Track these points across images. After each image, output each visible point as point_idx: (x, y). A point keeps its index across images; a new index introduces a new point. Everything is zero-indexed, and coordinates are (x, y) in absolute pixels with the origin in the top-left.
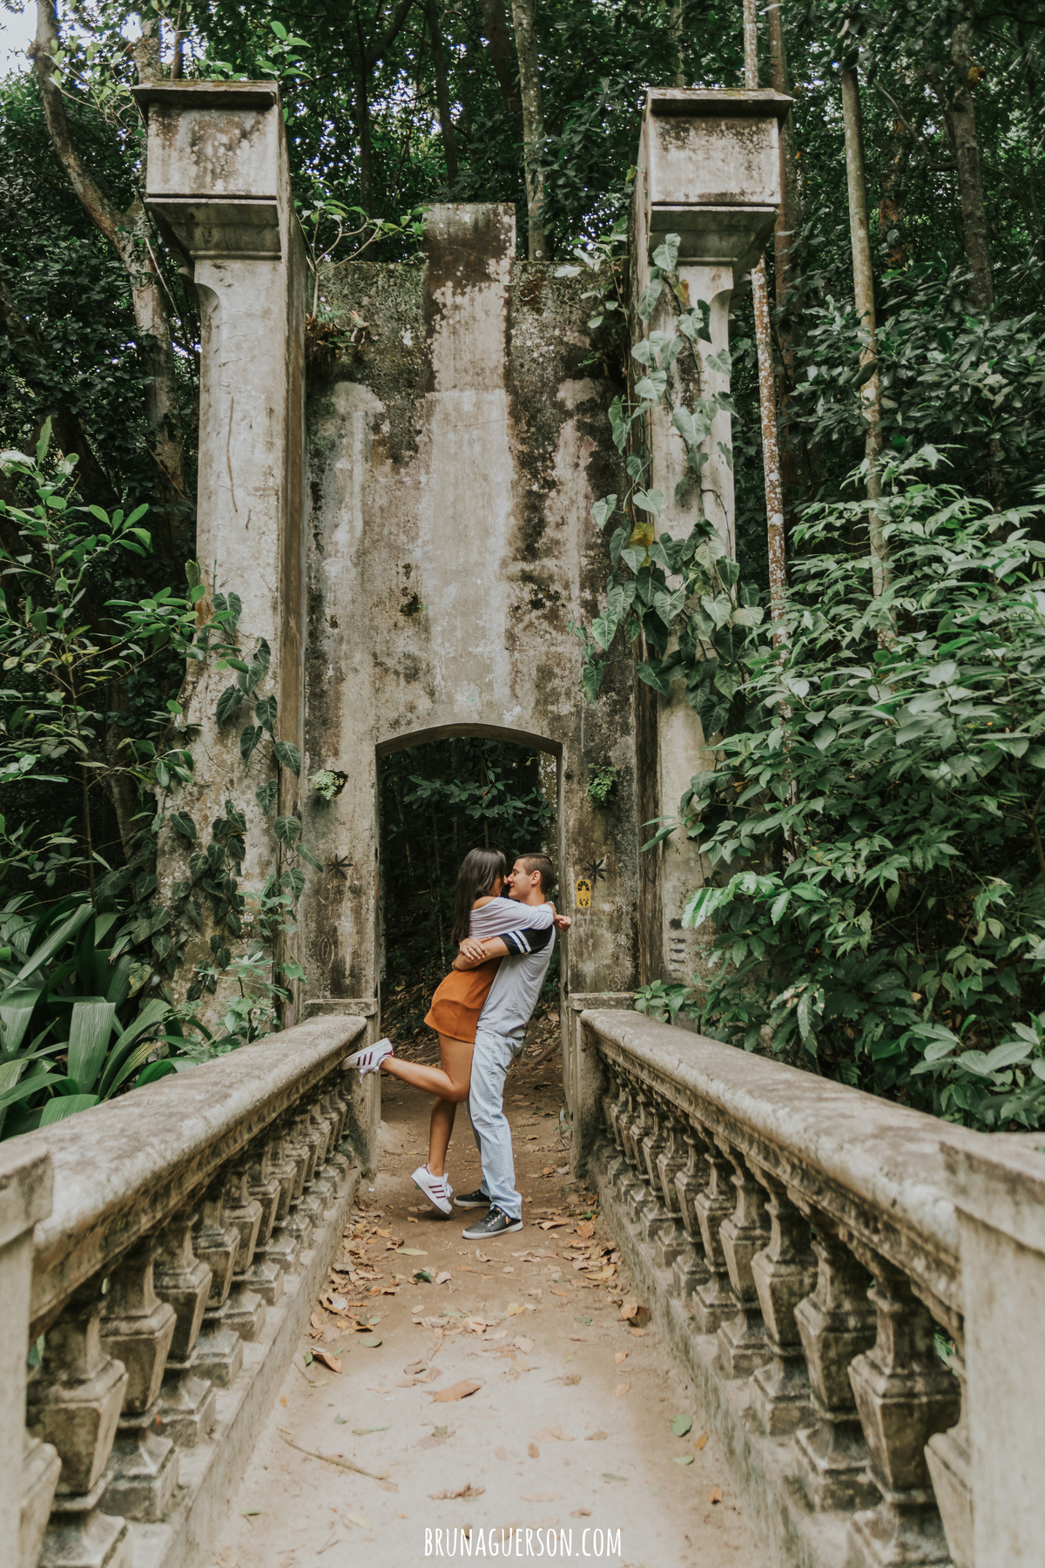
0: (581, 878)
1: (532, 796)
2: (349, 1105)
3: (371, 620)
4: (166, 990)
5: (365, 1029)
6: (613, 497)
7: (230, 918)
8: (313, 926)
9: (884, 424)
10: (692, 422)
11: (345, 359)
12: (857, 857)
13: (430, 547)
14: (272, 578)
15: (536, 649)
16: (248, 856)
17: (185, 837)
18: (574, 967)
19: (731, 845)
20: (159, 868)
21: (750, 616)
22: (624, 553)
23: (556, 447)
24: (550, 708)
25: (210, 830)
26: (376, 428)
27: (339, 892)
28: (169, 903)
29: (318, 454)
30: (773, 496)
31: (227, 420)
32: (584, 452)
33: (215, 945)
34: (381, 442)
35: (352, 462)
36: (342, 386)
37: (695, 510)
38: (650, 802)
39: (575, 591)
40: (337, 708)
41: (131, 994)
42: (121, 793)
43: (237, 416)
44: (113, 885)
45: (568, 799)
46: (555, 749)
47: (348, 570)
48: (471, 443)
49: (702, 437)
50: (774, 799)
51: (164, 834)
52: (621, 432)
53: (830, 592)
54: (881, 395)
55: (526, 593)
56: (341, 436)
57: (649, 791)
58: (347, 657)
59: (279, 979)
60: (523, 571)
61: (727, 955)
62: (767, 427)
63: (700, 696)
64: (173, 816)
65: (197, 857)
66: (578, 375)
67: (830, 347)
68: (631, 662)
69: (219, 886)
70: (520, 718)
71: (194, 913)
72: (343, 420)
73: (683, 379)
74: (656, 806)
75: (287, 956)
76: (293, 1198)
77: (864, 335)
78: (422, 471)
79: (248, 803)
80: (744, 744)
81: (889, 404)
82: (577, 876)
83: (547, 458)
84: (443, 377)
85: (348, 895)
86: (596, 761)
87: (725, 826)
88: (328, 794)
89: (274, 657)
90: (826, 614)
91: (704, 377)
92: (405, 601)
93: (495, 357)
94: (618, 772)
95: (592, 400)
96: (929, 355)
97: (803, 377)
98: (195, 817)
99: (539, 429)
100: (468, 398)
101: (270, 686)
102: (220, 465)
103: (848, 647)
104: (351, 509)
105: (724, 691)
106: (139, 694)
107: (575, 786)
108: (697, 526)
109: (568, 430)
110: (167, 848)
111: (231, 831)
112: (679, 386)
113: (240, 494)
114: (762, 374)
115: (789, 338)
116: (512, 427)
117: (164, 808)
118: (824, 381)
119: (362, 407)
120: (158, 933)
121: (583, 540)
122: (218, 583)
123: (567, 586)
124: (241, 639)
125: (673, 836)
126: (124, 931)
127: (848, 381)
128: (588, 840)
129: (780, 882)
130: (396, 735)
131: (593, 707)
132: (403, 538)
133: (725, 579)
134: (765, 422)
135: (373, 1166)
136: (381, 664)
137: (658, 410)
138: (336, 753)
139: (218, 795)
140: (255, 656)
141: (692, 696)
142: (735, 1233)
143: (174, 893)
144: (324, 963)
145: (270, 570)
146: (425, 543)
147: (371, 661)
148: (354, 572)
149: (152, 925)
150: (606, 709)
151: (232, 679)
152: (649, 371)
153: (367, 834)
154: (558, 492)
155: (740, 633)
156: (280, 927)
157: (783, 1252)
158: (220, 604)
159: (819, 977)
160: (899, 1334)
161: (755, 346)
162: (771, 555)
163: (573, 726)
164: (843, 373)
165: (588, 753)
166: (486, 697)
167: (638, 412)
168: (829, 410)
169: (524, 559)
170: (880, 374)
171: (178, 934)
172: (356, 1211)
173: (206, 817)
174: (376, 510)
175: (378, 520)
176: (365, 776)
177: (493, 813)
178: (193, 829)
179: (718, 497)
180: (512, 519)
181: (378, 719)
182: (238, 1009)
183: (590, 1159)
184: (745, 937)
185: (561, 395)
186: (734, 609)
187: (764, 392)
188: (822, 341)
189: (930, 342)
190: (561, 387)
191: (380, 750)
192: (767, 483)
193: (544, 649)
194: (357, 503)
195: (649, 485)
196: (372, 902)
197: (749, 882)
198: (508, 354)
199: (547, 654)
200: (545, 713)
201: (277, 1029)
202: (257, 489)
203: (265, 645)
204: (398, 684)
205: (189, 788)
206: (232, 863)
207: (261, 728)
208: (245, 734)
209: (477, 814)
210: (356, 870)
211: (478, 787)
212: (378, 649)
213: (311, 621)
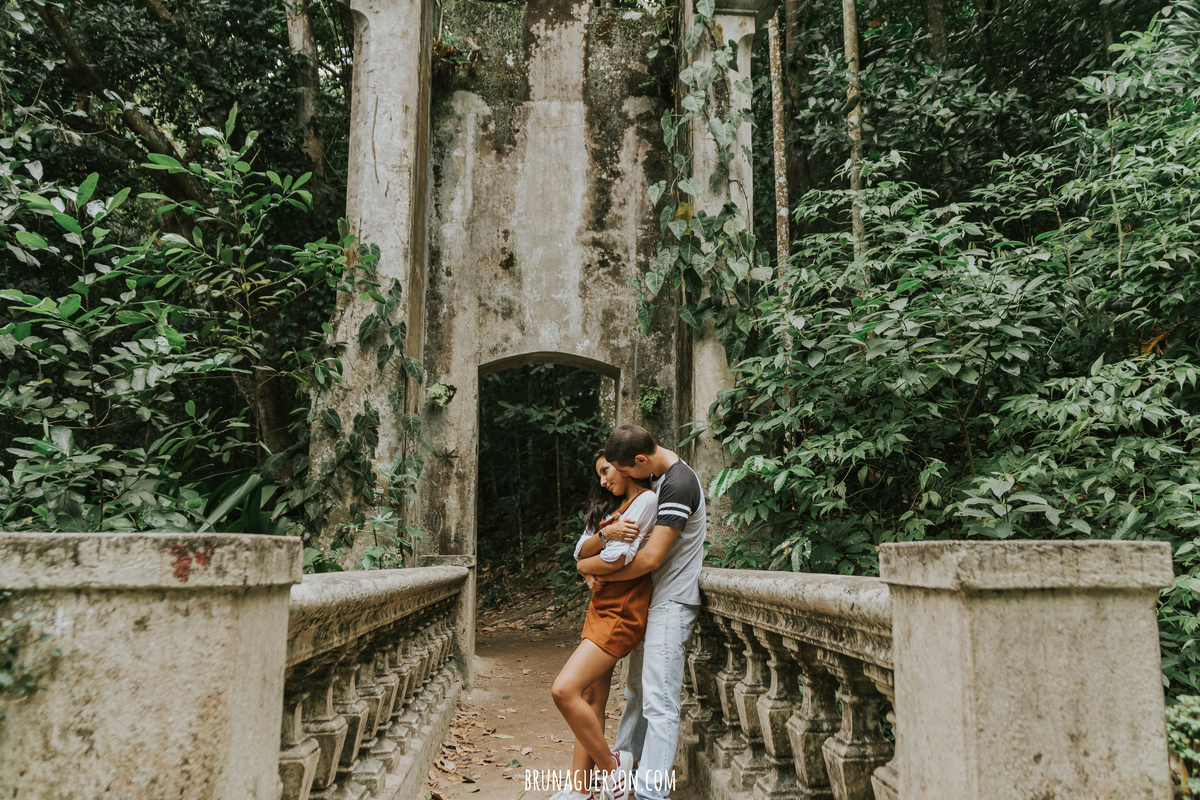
1: (593, 418)
2: (454, 634)
3: (477, 271)
4: (314, 543)
5: (467, 576)
6: (663, 183)
7: (366, 490)
8: (427, 502)
9: (863, 142)
10: (723, 129)
11: (462, 74)
12: (837, 444)
13: (524, 217)
14: (404, 234)
15: (602, 297)
16: (380, 444)
17: (332, 428)
19: (746, 439)
20: (311, 451)
21: (763, 273)
22: (670, 225)
23: (620, 146)
24: (612, 341)
25: (352, 423)
26: (485, 127)
27: (448, 477)
28: (318, 478)
29: (439, 144)
30: (781, 194)
31: (372, 114)
32: (641, 151)
33: (353, 512)
34: (488, 137)
35: (465, 151)
36: (459, 94)
37: (724, 195)
38: (686, 410)
39: (633, 254)
40: (450, 337)
42: (266, 414)
43: (380, 111)
44: (274, 465)
45: (624, 411)
46: (614, 373)
47: (460, 233)
48: (556, 141)
49: (730, 140)
50: (777, 407)
51: (316, 425)
52: (670, 136)
53: (822, 256)
54: (862, 121)
55: (595, 255)
56: (457, 132)
57: (685, 403)
58: (458, 299)
59: (402, 537)
60: (593, 238)
61: (741, 517)
62: (778, 143)
63: (725, 332)
64: (323, 412)
65: (341, 444)
66: (638, 94)
67: (825, 83)
68: (674, 309)
69: (358, 465)
70: (589, 349)
71: (338, 486)
72: (460, 119)
73: (717, 98)
74: (690, 414)
75: (408, 521)
76: (417, 687)
77: (850, 75)
78: (519, 160)
79: (382, 404)
80: (757, 366)
81: (867, 128)
83: (614, 155)
84: (537, 90)
85: (454, 479)
86: (645, 382)
87: (742, 425)
88: (441, 402)
89: (404, 294)
90: (818, 272)
91: (732, 97)
92: (504, 258)
93: (577, 78)
94: (662, 392)
95: (648, 112)
96: (897, 92)
97: (806, 106)
98: (340, 413)
99: (608, 132)
100: (555, 107)
101: (400, 315)
102: (366, 147)
103: (833, 295)
104: (464, 187)
105: (742, 328)
106: (284, 335)
107: (629, 401)
108: (725, 206)
109: (630, 134)
110: (317, 436)
111: (368, 425)
112: (713, 103)
113: (381, 169)
114: (775, 103)
115: (795, 77)
116: (588, 130)
117: (316, 406)
118: (820, 109)
119: (474, 110)
120: (309, 501)
121: (639, 217)
122: (363, 235)
123: (626, 251)
124: (379, 279)
125: (703, 436)
126: (282, 498)
127: (838, 109)
129: (781, 463)
130: (494, 359)
131: (644, 341)
132: (503, 210)
133: (745, 246)
134: (776, 139)
135: (471, 680)
136: (484, 305)
137: (698, 119)
138: (448, 372)
139: (358, 397)
140: (390, 292)
141: (719, 332)
142: (745, 689)
143: (322, 471)
144: (435, 531)
145: (403, 228)
146: (520, 215)
147: (476, 302)
148: (465, 234)
149: (304, 495)
150: (654, 344)
151: (372, 309)
152: (692, 90)
153: (470, 433)
154: (622, 180)
155: (755, 285)
156: (404, 496)
157: (779, 693)
158: (363, 251)
159: (808, 533)
160: (856, 718)
161: (770, 82)
162: (779, 239)
163: (629, 356)
164: (835, 104)
165: (640, 376)
166: (564, 332)
167: (682, 121)
168: (824, 131)
169: (595, 229)
170: (862, 104)
171: (325, 501)
172: (458, 711)
173: (348, 413)
174: (483, 188)
175: (485, 196)
176: (470, 389)
177: (562, 430)
178: (339, 422)
179: (741, 186)
180: (586, 199)
181: (481, 346)
182: (374, 554)
184: (755, 504)
185: (625, 108)
186: (750, 269)
187: (776, 116)
188: (819, 79)
189: (899, 83)
190: (625, 101)
191: (483, 371)
192: (777, 185)
193: (608, 297)
194: (468, 182)
195: (690, 175)
196: (473, 485)
197: (759, 463)
198: (586, 75)
199: (610, 301)
200: (608, 345)
202: (394, 167)
203: (397, 284)
204: (497, 320)
205: (337, 389)
206: (368, 449)
207: (393, 346)
208: (381, 350)
209: (551, 430)
210: (461, 460)
211: (552, 410)
212: (482, 294)
213: (431, 270)
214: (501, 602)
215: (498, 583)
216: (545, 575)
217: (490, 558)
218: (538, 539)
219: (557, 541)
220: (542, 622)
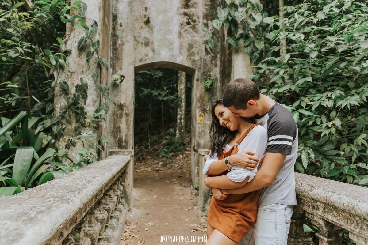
0: (200, 113)
2: (124, 187)
3: (134, 25)
4: (57, 145)
5: (130, 160)
7: (82, 120)
8: (112, 125)
13: (154, 1)
15: (188, 38)
16: (89, 98)
17: (65, 91)
18: (197, 141)
20: (55, 101)
21: (269, 20)
24: (192, 57)
25: (75, 88)
27: (121, 115)
28: (59, 114)
33: (76, 130)
39: (201, 19)
40: (121, 54)
41: (43, 146)
44: (38, 107)
45: (197, 87)
46: (193, 71)
47: (126, 8)
51: (57, 89)
55: (185, 19)
58: (125, 37)
59: (99, 142)
60: (184, 12)
63: (249, 49)
64: (60, 83)
65: (70, 98)
69: (78, 108)
70: (182, 60)
71: (68, 118)
75: (102, 135)
79: (89, 79)
82: (199, 112)
85: (124, 116)
86: (206, 75)
88: (118, 82)
89: (99, 28)
92: (145, 19)
94: (213, 79)
98: (69, 83)
101: (97, 37)
105: (258, 47)
107: (199, 83)
110: (58, 94)
111: (82, 89)
117: (57, 79)
120: (54, 124)
121: (204, 3)
123: (198, 18)
124: (87, 20)
126: (41, 123)
128: (203, 101)
130: (141, 64)
131: (206, 58)
135: (131, 207)
136: (137, 40)
138: (121, 69)
139: (78, 76)
140: (92, 26)
141: (246, 49)
143: (61, 111)
144: (116, 138)
146: (152, 0)
147: (133, 39)
148: (128, 8)
149: (52, 122)
150: (210, 59)
151: (83, 34)
153: (131, 96)
156: (100, 123)
163: (199, 63)
165: (204, 73)
166: (171, 53)
169: (185, 8)
171: (62, 125)
173: (73, 84)
176: (131, 77)
178: (68, 87)
181: (135, 58)
182: (81, 152)
183: (206, 205)
186: (263, 18)
191: (137, 69)
193: (190, 38)
196: (132, 118)
199: (191, 40)
200: (190, 59)
201: (98, 160)
203: (96, 23)
204: (142, 47)
205: (67, 72)
206: (83, 100)
207: (94, 52)
208: (88, 54)
209: (161, 98)
210: (127, 108)
211: (161, 91)
212: (136, 35)
213: (113, 24)
214: (142, 160)
215: (141, 152)
216: (157, 150)
217: (138, 143)
218: (155, 137)
219: (162, 138)
220: (157, 169)
